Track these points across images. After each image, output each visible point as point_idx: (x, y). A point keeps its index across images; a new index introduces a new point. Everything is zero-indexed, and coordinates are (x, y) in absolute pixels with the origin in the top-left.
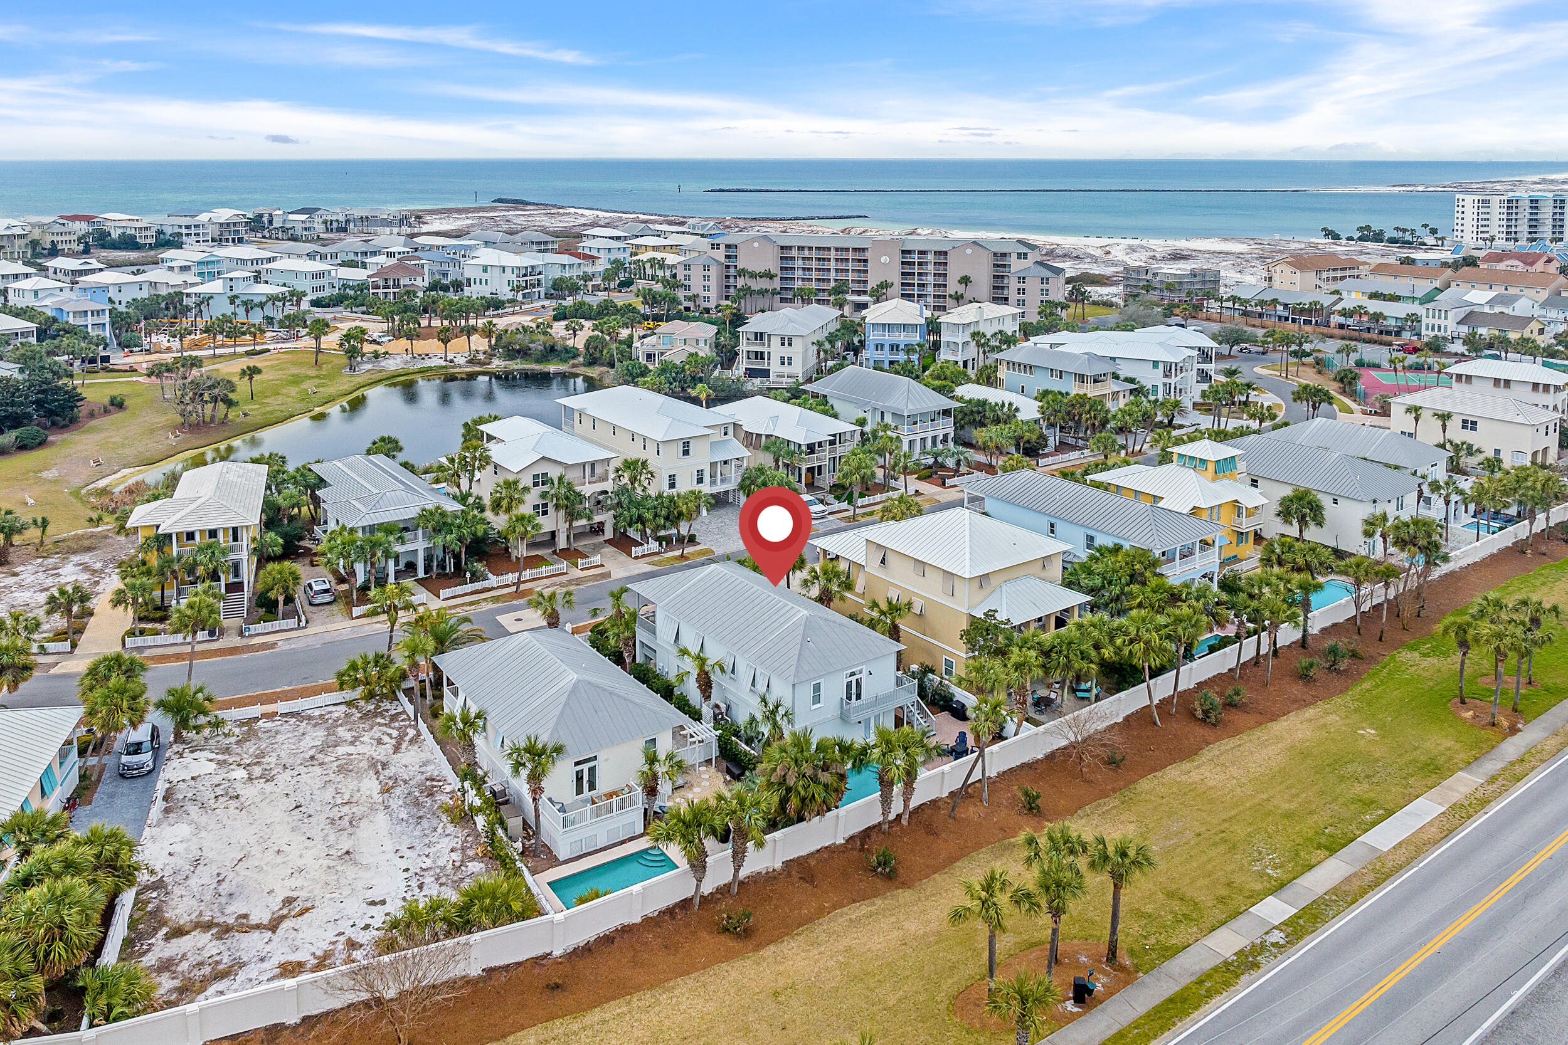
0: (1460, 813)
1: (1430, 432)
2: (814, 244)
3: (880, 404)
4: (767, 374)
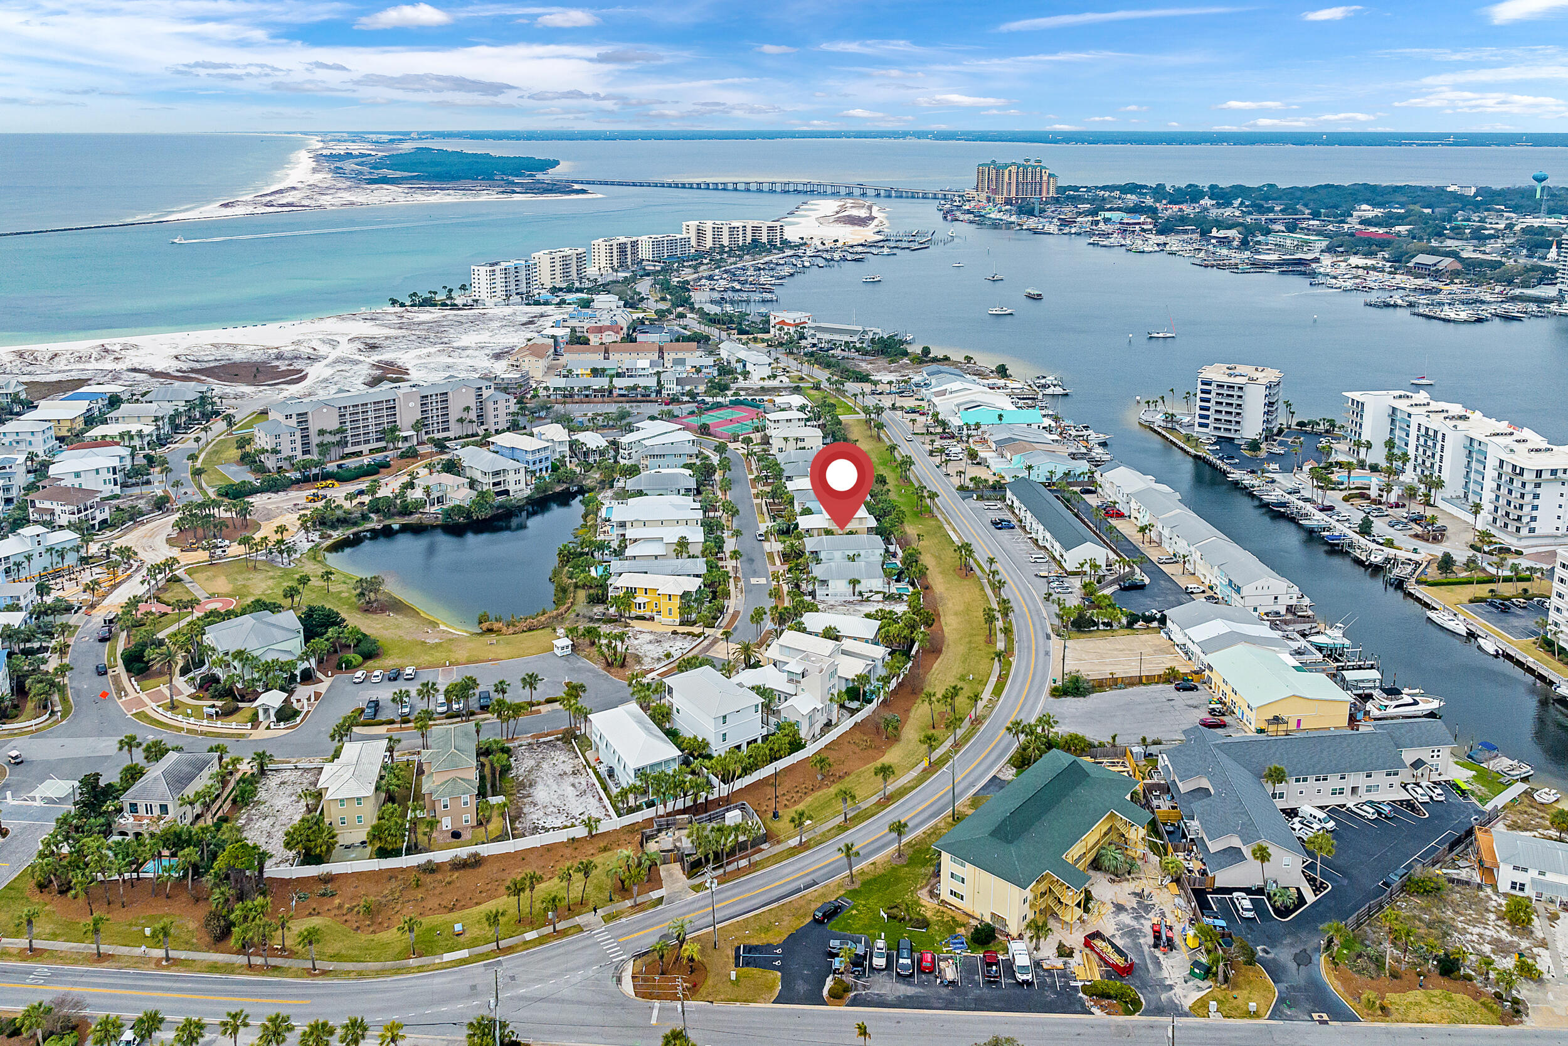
2: (359, 403)
3: (678, 487)
4: (507, 492)
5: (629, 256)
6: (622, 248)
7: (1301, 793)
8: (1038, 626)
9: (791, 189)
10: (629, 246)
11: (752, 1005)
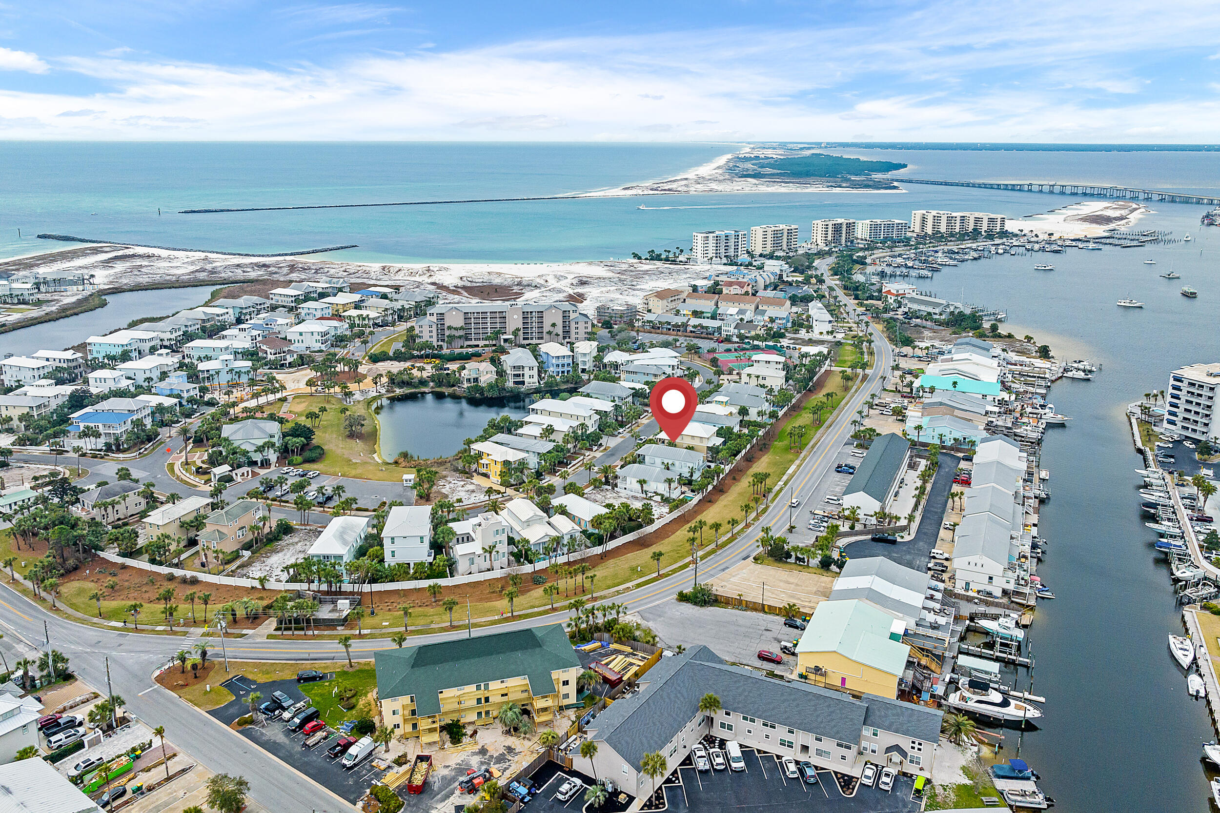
0: (799, 466)
1: (754, 381)
2: (480, 311)
3: (613, 395)
4: (523, 383)
5: (844, 235)
6: (837, 228)
7: (749, 732)
8: (750, 549)
9: (1080, 192)
10: (844, 227)
11: (196, 708)
